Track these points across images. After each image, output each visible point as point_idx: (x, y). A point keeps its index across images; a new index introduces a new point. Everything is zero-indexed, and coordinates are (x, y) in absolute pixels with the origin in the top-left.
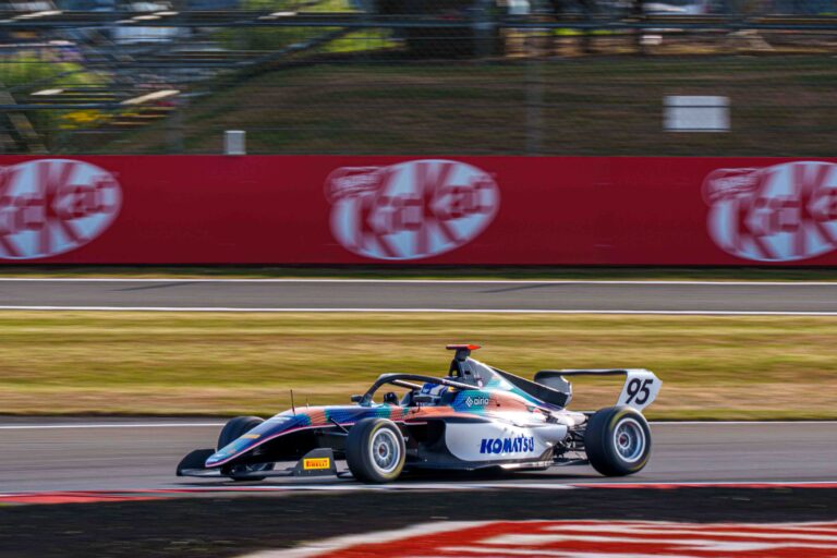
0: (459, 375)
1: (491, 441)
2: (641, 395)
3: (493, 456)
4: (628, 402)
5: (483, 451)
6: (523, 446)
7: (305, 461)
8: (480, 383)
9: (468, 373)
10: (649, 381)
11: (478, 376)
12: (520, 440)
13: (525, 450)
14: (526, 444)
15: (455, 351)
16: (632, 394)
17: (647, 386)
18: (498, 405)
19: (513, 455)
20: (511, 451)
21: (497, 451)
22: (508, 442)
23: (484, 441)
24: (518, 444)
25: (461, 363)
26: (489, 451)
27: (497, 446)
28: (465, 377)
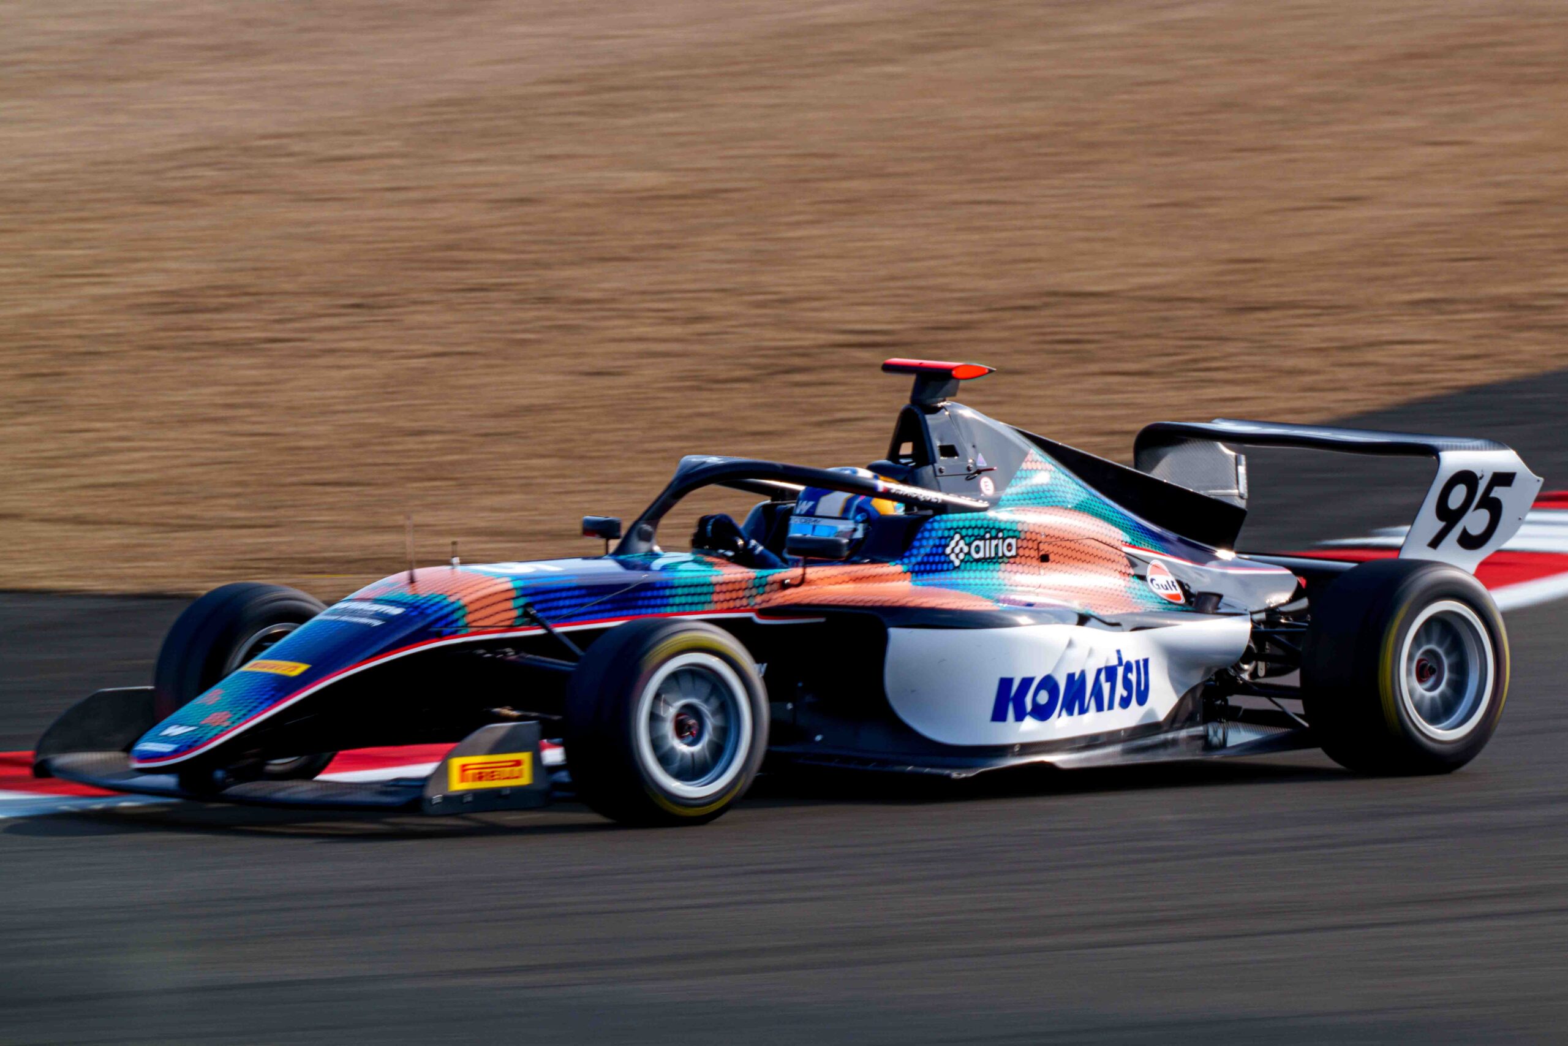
0: (923, 455)
1: (1026, 682)
2: (1476, 521)
3: (1030, 729)
4: (1435, 543)
5: (999, 715)
6: (1120, 691)
7: (456, 763)
8: (986, 485)
9: (949, 451)
10: (1504, 479)
11: (982, 463)
12: (1111, 672)
13: (1125, 703)
14: (1127, 684)
15: (910, 380)
16: (1449, 516)
17: (1498, 492)
18: (1045, 558)
19: (1091, 722)
20: (1083, 711)
21: (1042, 713)
22: (1076, 684)
23: (1005, 684)
24: (1106, 687)
25: (930, 419)
26: (1020, 717)
27: (1043, 698)
28: (942, 461)
